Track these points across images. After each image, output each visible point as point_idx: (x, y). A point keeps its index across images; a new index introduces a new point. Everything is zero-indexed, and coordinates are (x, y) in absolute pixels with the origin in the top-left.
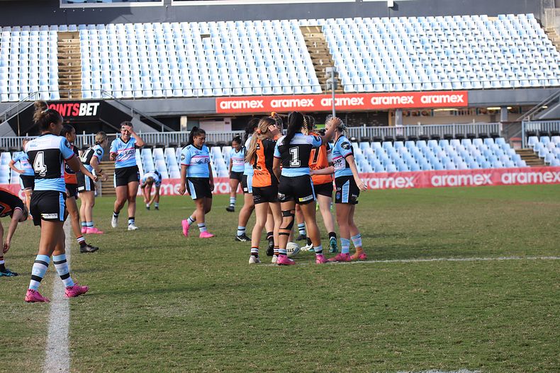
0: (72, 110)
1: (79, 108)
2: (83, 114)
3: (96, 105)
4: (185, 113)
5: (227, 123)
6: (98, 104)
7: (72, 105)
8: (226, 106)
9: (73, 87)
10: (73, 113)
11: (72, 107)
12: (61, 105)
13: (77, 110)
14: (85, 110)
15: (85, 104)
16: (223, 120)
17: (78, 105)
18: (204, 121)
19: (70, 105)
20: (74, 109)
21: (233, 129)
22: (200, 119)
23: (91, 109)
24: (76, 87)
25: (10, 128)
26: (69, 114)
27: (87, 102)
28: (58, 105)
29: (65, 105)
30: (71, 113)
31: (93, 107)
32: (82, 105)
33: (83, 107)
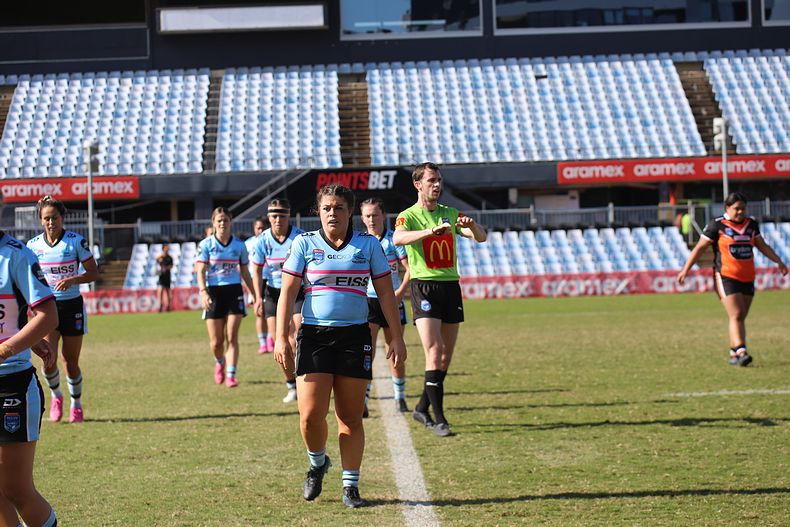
0: (359, 182)
1: (368, 179)
2: (374, 187)
3: (392, 174)
4: (516, 184)
5: (573, 198)
6: (395, 173)
7: (359, 174)
8: (571, 173)
9: (360, 149)
10: (361, 186)
11: (359, 178)
12: (344, 175)
13: (365, 181)
14: (376, 181)
15: (376, 174)
16: (566, 194)
17: (365, 174)
18: (541, 195)
19: (356, 175)
20: (363, 179)
21: (582, 206)
22: (535, 192)
23: (385, 180)
24: (363, 149)
26: (355, 186)
27: (379, 169)
29: (350, 175)
30: (358, 186)
31: (387, 177)
32: (373, 174)
33: (374, 177)
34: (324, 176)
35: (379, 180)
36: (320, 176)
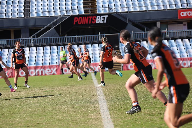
0: (92, 20)
1: (96, 19)
2: (98, 22)
3: (106, 16)
4: (160, 20)
5: (184, 25)
6: (107, 16)
7: (92, 17)
9: (92, 6)
10: (93, 22)
11: (92, 18)
12: (85, 17)
13: (95, 20)
14: (99, 20)
15: (99, 17)
16: (182, 23)
17: (95, 17)
18: (171, 24)
19: (90, 17)
20: (93, 19)
21: (188, 29)
22: (168, 23)
23: (103, 19)
24: (94, 6)
25: (56, 32)
26: (90, 23)
27: (101, 15)
28: (83, 17)
29: (88, 17)
31: (104, 18)
32: (98, 17)
33: (98, 18)
34: (77, 18)
35: (100, 19)
36: (75, 18)
